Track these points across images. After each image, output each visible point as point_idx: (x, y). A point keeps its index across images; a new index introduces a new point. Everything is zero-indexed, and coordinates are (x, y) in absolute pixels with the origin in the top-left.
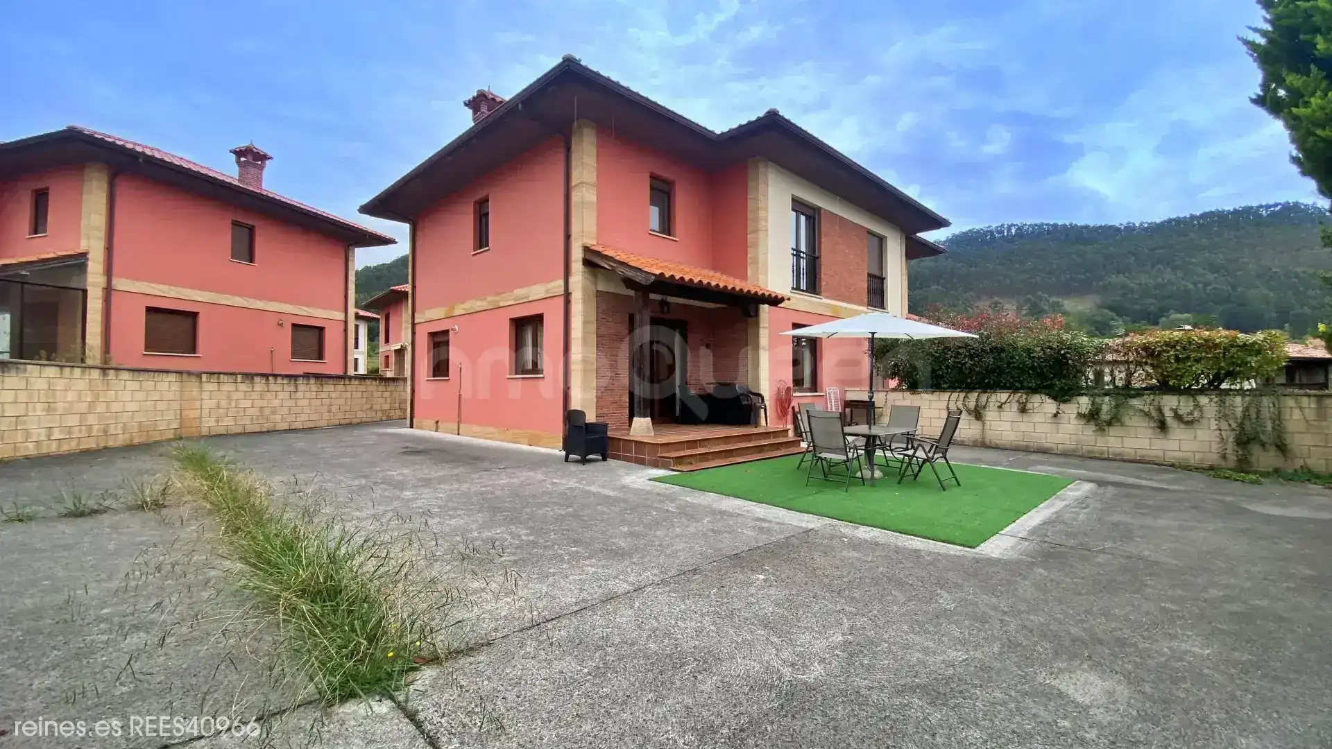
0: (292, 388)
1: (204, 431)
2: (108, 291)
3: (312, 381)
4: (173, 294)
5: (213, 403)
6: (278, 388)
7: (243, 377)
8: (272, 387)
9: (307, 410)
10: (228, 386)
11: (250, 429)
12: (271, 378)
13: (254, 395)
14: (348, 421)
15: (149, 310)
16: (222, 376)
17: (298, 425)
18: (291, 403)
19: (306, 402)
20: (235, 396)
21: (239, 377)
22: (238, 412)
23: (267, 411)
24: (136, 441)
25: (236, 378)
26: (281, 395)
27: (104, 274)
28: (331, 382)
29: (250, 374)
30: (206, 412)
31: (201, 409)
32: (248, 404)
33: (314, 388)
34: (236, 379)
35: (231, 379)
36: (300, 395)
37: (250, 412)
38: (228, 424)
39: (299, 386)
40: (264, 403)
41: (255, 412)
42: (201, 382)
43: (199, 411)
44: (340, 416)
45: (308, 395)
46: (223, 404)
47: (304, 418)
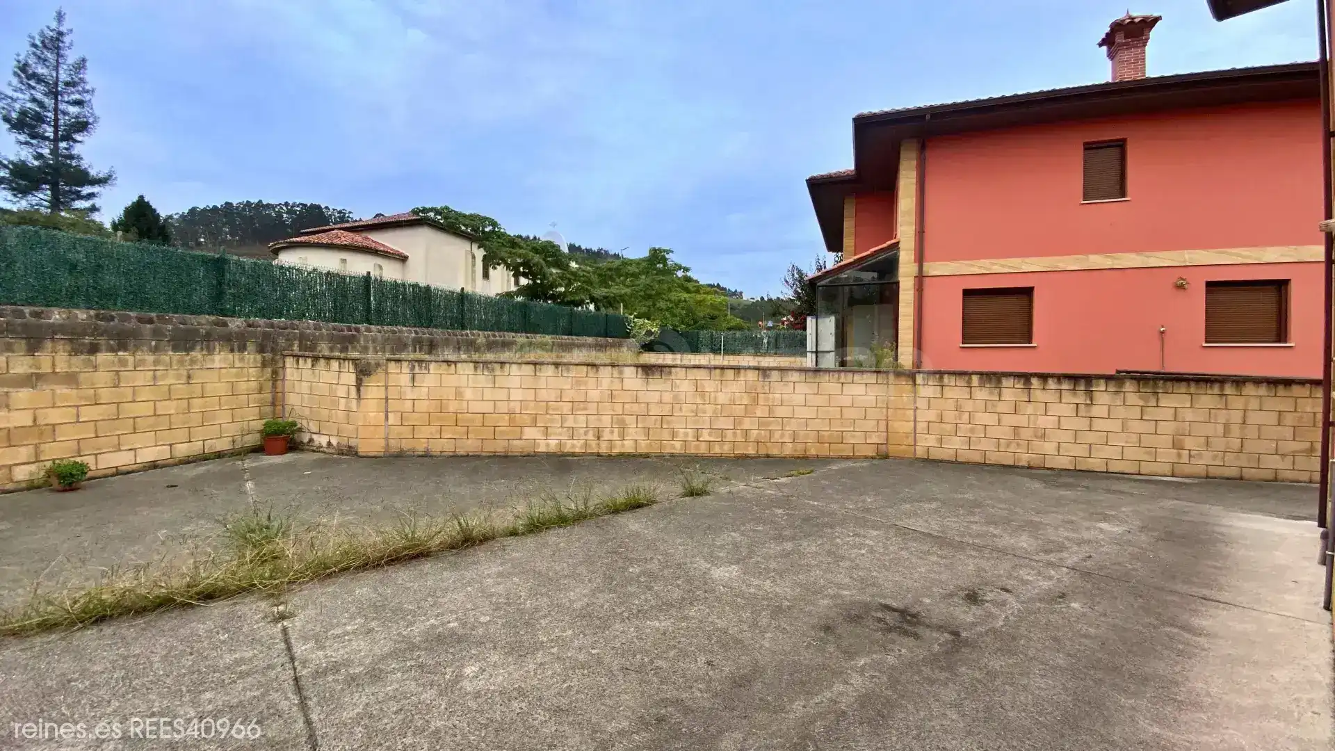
0: (1081, 399)
1: (920, 452)
2: (920, 279)
3: (1129, 386)
4: (997, 269)
5: (932, 415)
6: (1050, 396)
7: (980, 379)
8: (1038, 394)
9: (1119, 440)
10: (955, 390)
11: (993, 458)
12: (1035, 382)
13: (1001, 407)
14: (1233, 472)
15: (967, 293)
16: (946, 376)
17: (1095, 464)
18: (1082, 424)
19: (1115, 425)
20: (969, 406)
21: (975, 379)
22: (972, 430)
23: (1026, 434)
24: (813, 452)
25: (970, 379)
26: (1056, 409)
27: (915, 262)
28: (1183, 387)
29: (995, 374)
30: (921, 426)
31: (915, 421)
32: (990, 419)
33: (1133, 399)
34: (969, 382)
35: (961, 382)
36: (1097, 411)
37: (994, 432)
38: (954, 447)
39: (1096, 395)
40: (1021, 420)
41: (1004, 433)
42: (915, 384)
43: (912, 423)
44: (1207, 458)
45: (1121, 412)
46: (950, 416)
47: (1110, 452)
